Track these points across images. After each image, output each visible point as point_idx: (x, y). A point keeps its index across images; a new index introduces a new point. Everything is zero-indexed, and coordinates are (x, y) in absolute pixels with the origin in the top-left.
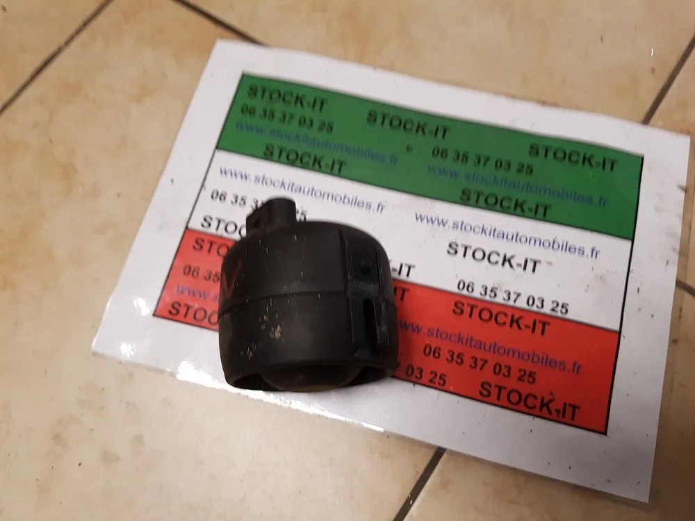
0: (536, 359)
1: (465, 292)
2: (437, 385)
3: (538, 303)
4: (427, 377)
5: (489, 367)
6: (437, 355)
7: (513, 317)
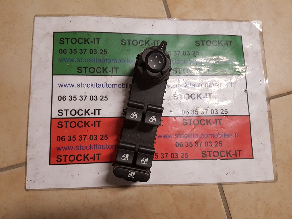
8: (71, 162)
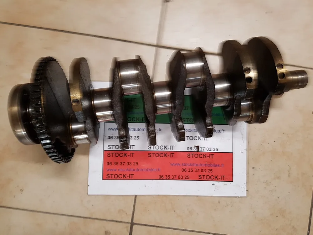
0: (211, 165)
1: (190, 151)
2: (187, 179)
3: (209, 149)
4: (184, 178)
5: (200, 170)
6: (185, 171)
7: (204, 155)
8: (116, 179)
